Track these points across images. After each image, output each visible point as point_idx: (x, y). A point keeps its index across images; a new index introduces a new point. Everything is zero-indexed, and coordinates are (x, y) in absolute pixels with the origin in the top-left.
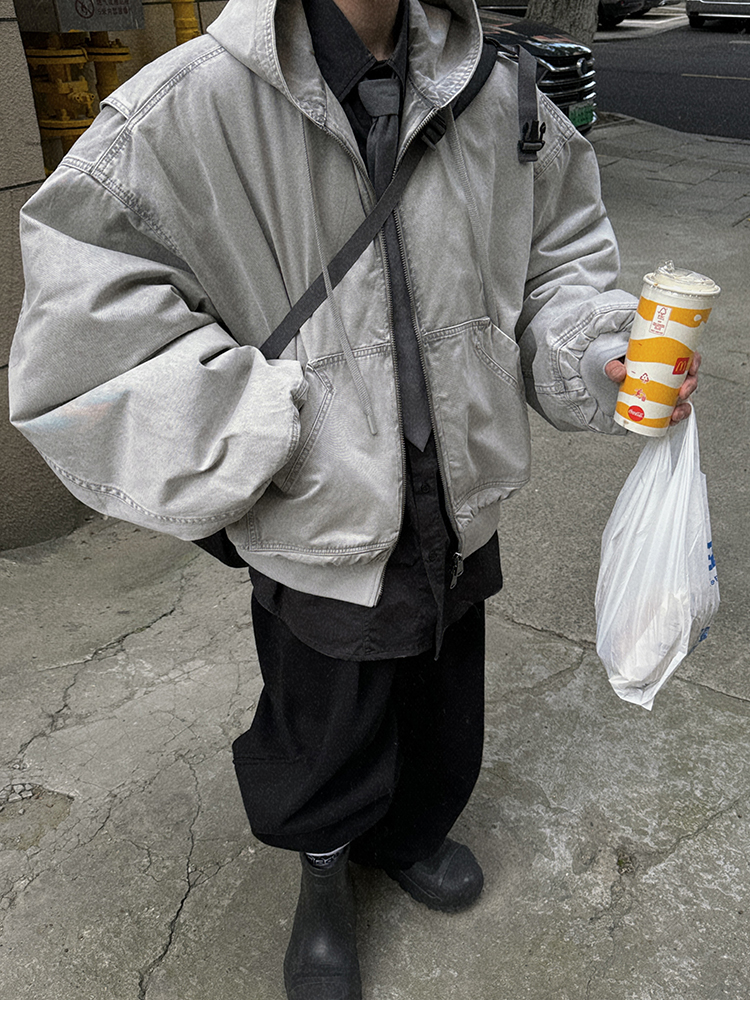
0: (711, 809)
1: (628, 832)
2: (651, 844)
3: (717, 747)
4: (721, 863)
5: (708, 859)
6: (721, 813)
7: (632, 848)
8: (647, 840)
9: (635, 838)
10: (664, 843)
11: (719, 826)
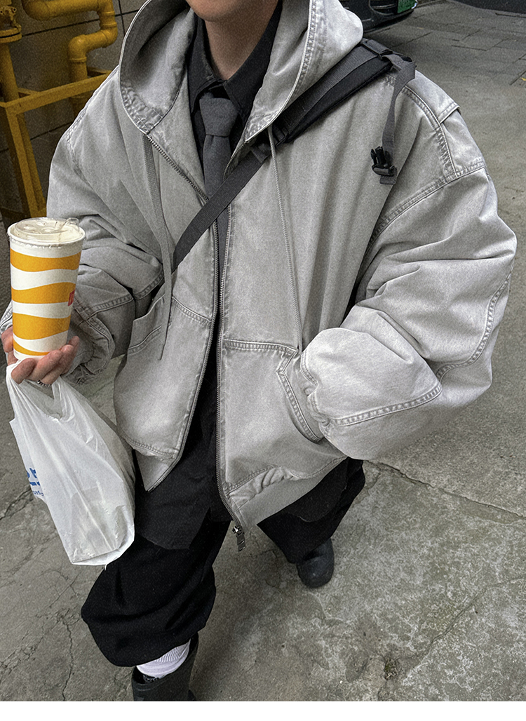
0: (458, 608)
1: (395, 639)
2: (412, 649)
3: (466, 550)
4: (460, 658)
5: (452, 656)
6: (464, 611)
7: (397, 654)
8: (409, 644)
9: (400, 644)
10: (421, 645)
11: (462, 624)
